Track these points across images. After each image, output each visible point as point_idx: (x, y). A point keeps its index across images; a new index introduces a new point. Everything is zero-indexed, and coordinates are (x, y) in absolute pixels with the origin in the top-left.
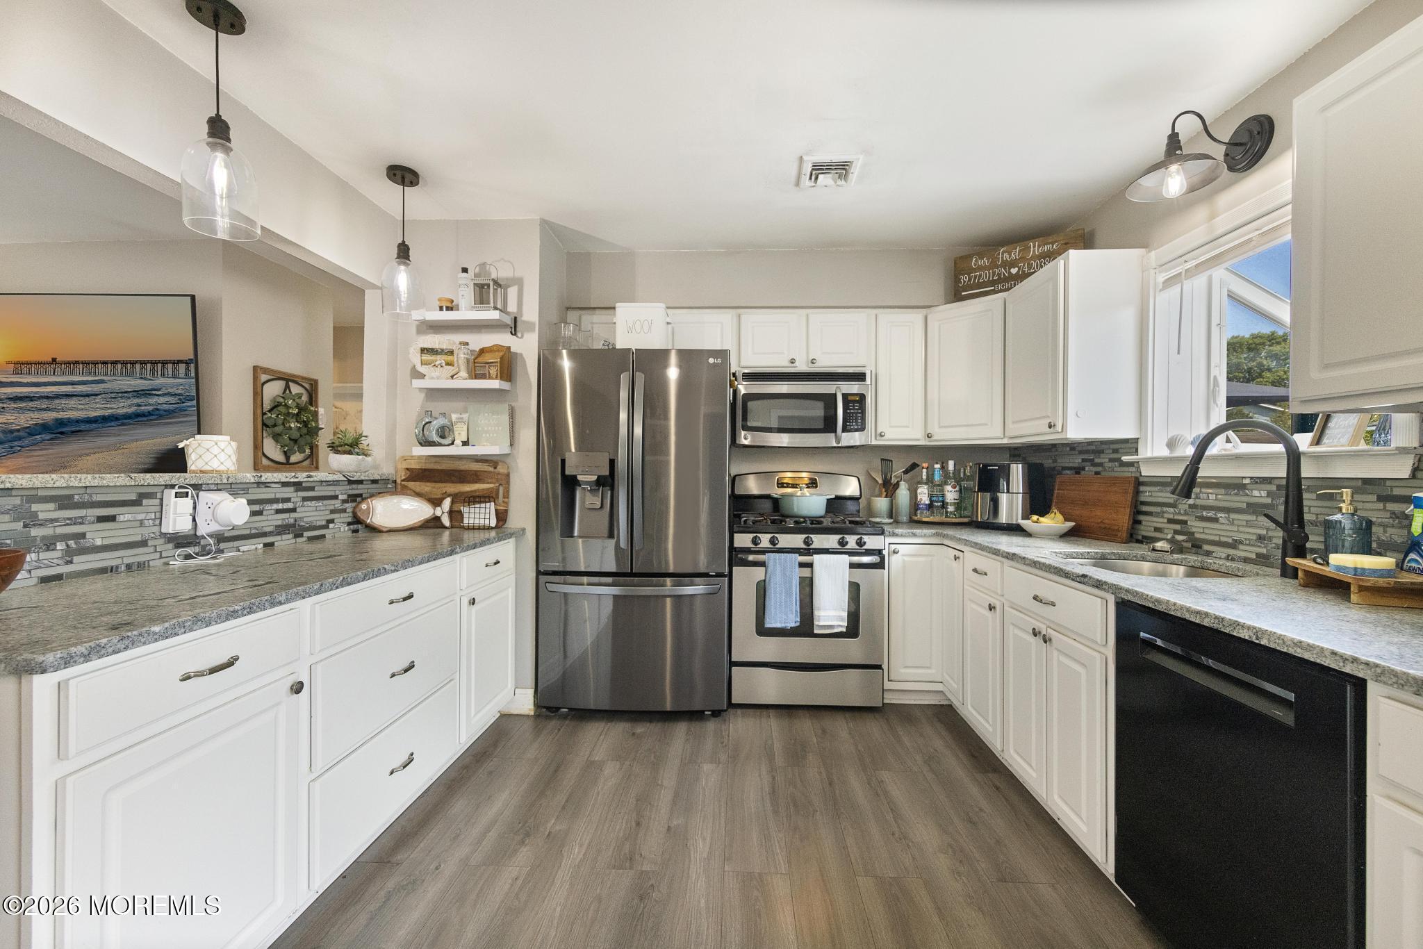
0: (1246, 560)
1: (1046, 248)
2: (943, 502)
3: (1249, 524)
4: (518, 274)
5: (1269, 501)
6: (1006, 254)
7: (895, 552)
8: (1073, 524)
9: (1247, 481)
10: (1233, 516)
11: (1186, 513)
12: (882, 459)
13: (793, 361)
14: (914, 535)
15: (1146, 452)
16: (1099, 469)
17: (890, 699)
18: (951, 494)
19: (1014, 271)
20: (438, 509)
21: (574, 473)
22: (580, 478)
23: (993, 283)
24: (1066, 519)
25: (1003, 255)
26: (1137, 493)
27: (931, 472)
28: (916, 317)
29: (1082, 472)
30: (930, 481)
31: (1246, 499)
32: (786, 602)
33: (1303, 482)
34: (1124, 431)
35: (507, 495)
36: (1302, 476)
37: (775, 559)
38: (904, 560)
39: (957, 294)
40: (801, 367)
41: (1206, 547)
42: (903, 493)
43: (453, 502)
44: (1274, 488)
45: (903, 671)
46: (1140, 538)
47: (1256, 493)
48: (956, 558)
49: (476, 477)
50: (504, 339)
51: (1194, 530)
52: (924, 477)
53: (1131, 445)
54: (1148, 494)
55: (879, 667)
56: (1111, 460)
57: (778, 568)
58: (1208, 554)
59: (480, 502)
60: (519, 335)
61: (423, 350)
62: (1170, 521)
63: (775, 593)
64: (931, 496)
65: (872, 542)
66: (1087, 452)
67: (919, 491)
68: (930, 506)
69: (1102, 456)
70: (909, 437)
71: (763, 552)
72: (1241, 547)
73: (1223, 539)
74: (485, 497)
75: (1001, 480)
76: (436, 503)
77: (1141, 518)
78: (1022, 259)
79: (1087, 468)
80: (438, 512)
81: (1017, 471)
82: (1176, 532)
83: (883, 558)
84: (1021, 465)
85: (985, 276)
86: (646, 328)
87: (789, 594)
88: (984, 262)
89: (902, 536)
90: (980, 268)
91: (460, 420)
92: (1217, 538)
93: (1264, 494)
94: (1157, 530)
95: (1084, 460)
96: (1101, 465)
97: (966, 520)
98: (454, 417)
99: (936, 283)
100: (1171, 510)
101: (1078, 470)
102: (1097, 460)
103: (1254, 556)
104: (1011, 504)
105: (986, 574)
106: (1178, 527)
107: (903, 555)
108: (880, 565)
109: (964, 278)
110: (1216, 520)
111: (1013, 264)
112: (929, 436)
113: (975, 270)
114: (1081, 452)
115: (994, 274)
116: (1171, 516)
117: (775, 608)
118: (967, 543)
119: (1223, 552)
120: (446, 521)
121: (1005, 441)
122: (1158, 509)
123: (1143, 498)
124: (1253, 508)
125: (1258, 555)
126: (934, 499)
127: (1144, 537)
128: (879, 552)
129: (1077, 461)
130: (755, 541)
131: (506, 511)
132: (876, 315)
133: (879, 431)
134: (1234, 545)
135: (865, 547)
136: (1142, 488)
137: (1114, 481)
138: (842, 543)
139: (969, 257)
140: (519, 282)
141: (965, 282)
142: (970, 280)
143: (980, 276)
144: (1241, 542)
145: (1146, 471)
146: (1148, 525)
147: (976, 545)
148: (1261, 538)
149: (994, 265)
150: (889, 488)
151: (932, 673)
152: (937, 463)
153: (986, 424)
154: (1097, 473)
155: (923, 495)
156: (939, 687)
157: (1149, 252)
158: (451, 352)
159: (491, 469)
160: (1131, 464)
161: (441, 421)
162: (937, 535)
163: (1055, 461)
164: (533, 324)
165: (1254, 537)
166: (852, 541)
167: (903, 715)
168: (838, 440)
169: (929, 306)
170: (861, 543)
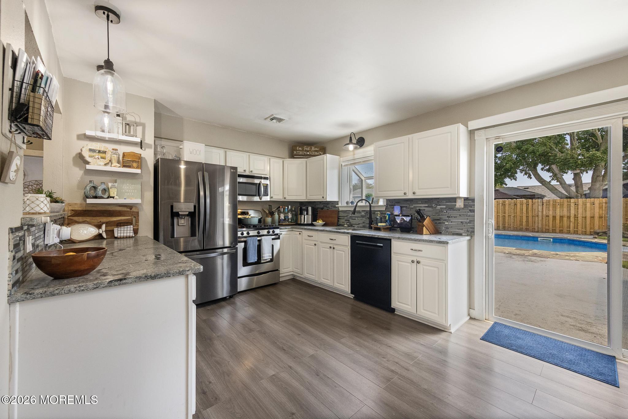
0: (361, 227)
1: (316, 149)
2: (288, 218)
3: (361, 220)
4: (142, 121)
5: (365, 215)
6: (306, 148)
7: (281, 234)
8: (325, 222)
9: (361, 211)
10: (358, 218)
11: (349, 218)
12: (269, 205)
13: (246, 171)
14: (286, 229)
15: (340, 205)
16: (328, 208)
17: (281, 280)
18: (290, 216)
19: (308, 153)
20: (100, 230)
21: (177, 211)
22: (179, 213)
23: (303, 155)
24: (323, 221)
25: (305, 148)
26: (338, 214)
27: (284, 209)
28: (281, 161)
29: (324, 209)
30: (284, 213)
31: (360, 215)
32: (254, 253)
34: (336, 199)
35: (137, 221)
37: (250, 239)
38: (283, 237)
39: (292, 156)
40: (247, 173)
41: (353, 225)
42: (276, 216)
43: (106, 226)
44: (366, 212)
45: (283, 270)
46: (339, 225)
47: (363, 213)
48: (300, 234)
49: (119, 214)
50: (136, 150)
51: (351, 222)
52: (282, 211)
53: (337, 203)
54: (341, 214)
55: (277, 270)
56: (331, 206)
57: (251, 243)
58: (354, 227)
59: (124, 226)
60: (143, 149)
61: (90, 150)
62: (346, 220)
64: (285, 217)
65: (277, 231)
66: (325, 204)
67: (281, 215)
68: (285, 219)
69: (329, 205)
70: (279, 198)
71: (245, 237)
72: (360, 224)
73: (357, 223)
74: (127, 223)
75: (303, 212)
76: (99, 227)
77: (339, 220)
78: (310, 150)
79: (325, 208)
80: (101, 231)
81: (310, 209)
82: (347, 223)
83: (279, 236)
84: (311, 207)
85: (301, 153)
86: (198, 153)
87: (255, 250)
88: (300, 149)
89: (283, 229)
90: (299, 150)
91: (113, 187)
92: (355, 223)
93: (364, 213)
94: (343, 222)
95: (324, 206)
96: (329, 207)
97: (295, 223)
98: (110, 185)
99: (286, 152)
100: (346, 218)
101: (322, 209)
102: (328, 206)
103: (362, 226)
104: (307, 218)
105: (312, 236)
106: (347, 221)
107: (283, 235)
108: (279, 238)
109: (295, 152)
110: (355, 219)
111: (308, 151)
112: (285, 198)
113: (298, 151)
114: (323, 204)
115: (303, 153)
116: (346, 219)
117: (251, 256)
118: (302, 229)
119: (357, 226)
120: (104, 235)
121: (306, 201)
122: (343, 218)
123: (339, 215)
124: (362, 216)
125: (363, 226)
126: (286, 217)
127: (340, 224)
128: (277, 234)
129: (322, 206)
130: (242, 234)
131: (138, 229)
132: (270, 158)
133: (271, 196)
134: (359, 224)
135: (275, 233)
136: (339, 213)
137: (333, 211)
138: (269, 232)
139: (296, 146)
140: (143, 125)
142: (296, 153)
143: (299, 152)
144: (360, 223)
145: (340, 209)
146: (341, 221)
147: (305, 229)
148: (363, 222)
149: (303, 150)
150: (272, 214)
151: (290, 269)
152: (287, 206)
153: (301, 195)
154: (328, 209)
155: (282, 216)
156: (292, 273)
157: (340, 158)
158: (105, 152)
159: (129, 210)
160: (337, 207)
161: (103, 186)
162: (292, 228)
163: (315, 206)
164: (151, 145)
165: (362, 222)
166: (271, 231)
167: (285, 283)
168: (261, 199)
169: (284, 158)
170: (273, 232)
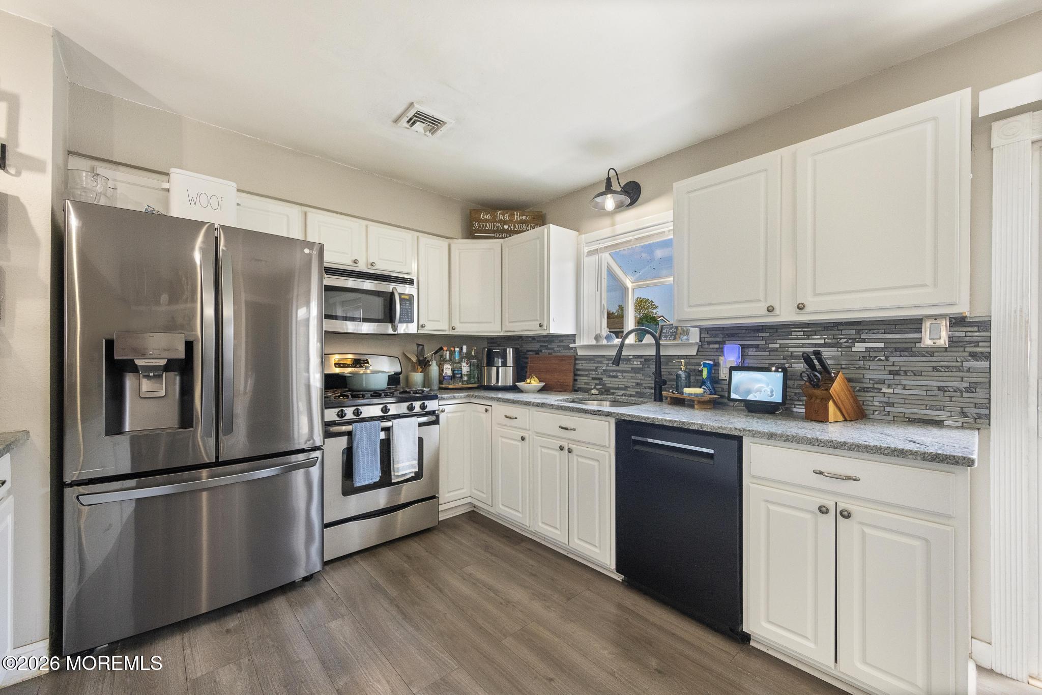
0: (631, 395)
1: (524, 218)
2: (461, 374)
3: (632, 378)
4: (6, 87)
5: (641, 366)
6: (501, 215)
7: (443, 411)
8: (544, 384)
9: (631, 357)
10: (625, 374)
11: (602, 374)
12: (417, 344)
13: (355, 262)
14: (455, 398)
15: (579, 343)
16: (550, 351)
17: (443, 517)
18: (465, 369)
19: (506, 227)
21: (130, 357)
22: (139, 362)
23: (494, 232)
24: (540, 381)
25: (500, 215)
26: (575, 364)
27: (452, 353)
28: (444, 243)
29: (540, 353)
30: (451, 360)
31: (630, 366)
32: (372, 462)
33: (662, 357)
34: (569, 330)
36: (661, 354)
37: (361, 428)
38: (448, 417)
39: (471, 232)
40: (362, 267)
41: (612, 391)
42: (434, 369)
44: (643, 360)
45: (447, 495)
46: (577, 388)
47: (635, 363)
48: (486, 411)
51: (606, 382)
52: (448, 357)
53: (572, 338)
54: (581, 365)
55: (434, 497)
56: (559, 346)
57: (365, 435)
58: (613, 394)
60: (10, 170)
62: (593, 379)
63: (363, 455)
64: (453, 371)
65: (432, 405)
66: (544, 342)
67: (445, 367)
68: (453, 377)
69: (552, 344)
70: (439, 329)
71: (350, 423)
72: (629, 389)
73: (620, 386)
75: (496, 359)
77: (577, 378)
78: (510, 221)
79: (543, 351)
81: (510, 352)
82: (596, 384)
83: (438, 416)
84: (511, 349)
85: (489, 226)
86: (215, 203)
87: (374, 455)
88: (488, 217)
89: (447, 399)
90: (486, 220)
92: (617, 386)
93: (639, 363)
94: (586, 384)
95: (541, 346)
96: (553, 349)
97: (475, 385)
99: (454, 224)
100: (594, 373)
101: (537, 352)
102: (549, 346)
103: (634, 393)
104: (505, 374)
105: (516, 418)
106: (597, 382)
107: (447, 413)
108: (436, 422)
109: (476, 225)
110: (616, 377)
111: (505, 223)
112: (453, 328)
113: (482, 221)
114: (538, 342)
115: (494, 225)
116: (594, 376)
117: (364, 469)
118: (492, 399)
119: (620, 392)
121: (502, 334)
122: (587, 373)
123: (578, 367)
124: (635, 370)
125: (637, 392)
126: (456, 372)
127: (578, 388)
128: (433, 412)
129: (536, 346)
130: (341, 415)
132: (418, 237)
133: (421, 323)
134: (626, 388)
135: (426, 410)
136: (577, 362)
137: (563, 358)
138: (411, 408)
139: (478, 211)
140: (12, 101)
141: (477, 227)
142: (480, 226)
143: (486, 225)
144: (628, 387)
145: (580, 353)
146: (582, 381)
147: (499, 400)
148: (638, 384)
149: (494, 220)
150: (424, 364)
151: (465, 492)
152: (458, 348)
153: (491, 322)
154: (549, 354)
155: (448, 370)
156: (469, 500)
157: (579, 235)
160: (572, 348)
162: (468, 396)
163: (522, 346)
164: (41, 162)
165: (634, 384)
166: (417, 405)
167: (452, 526)
168: (395, 329)
169: (452, 238)
170: (423, 407)
